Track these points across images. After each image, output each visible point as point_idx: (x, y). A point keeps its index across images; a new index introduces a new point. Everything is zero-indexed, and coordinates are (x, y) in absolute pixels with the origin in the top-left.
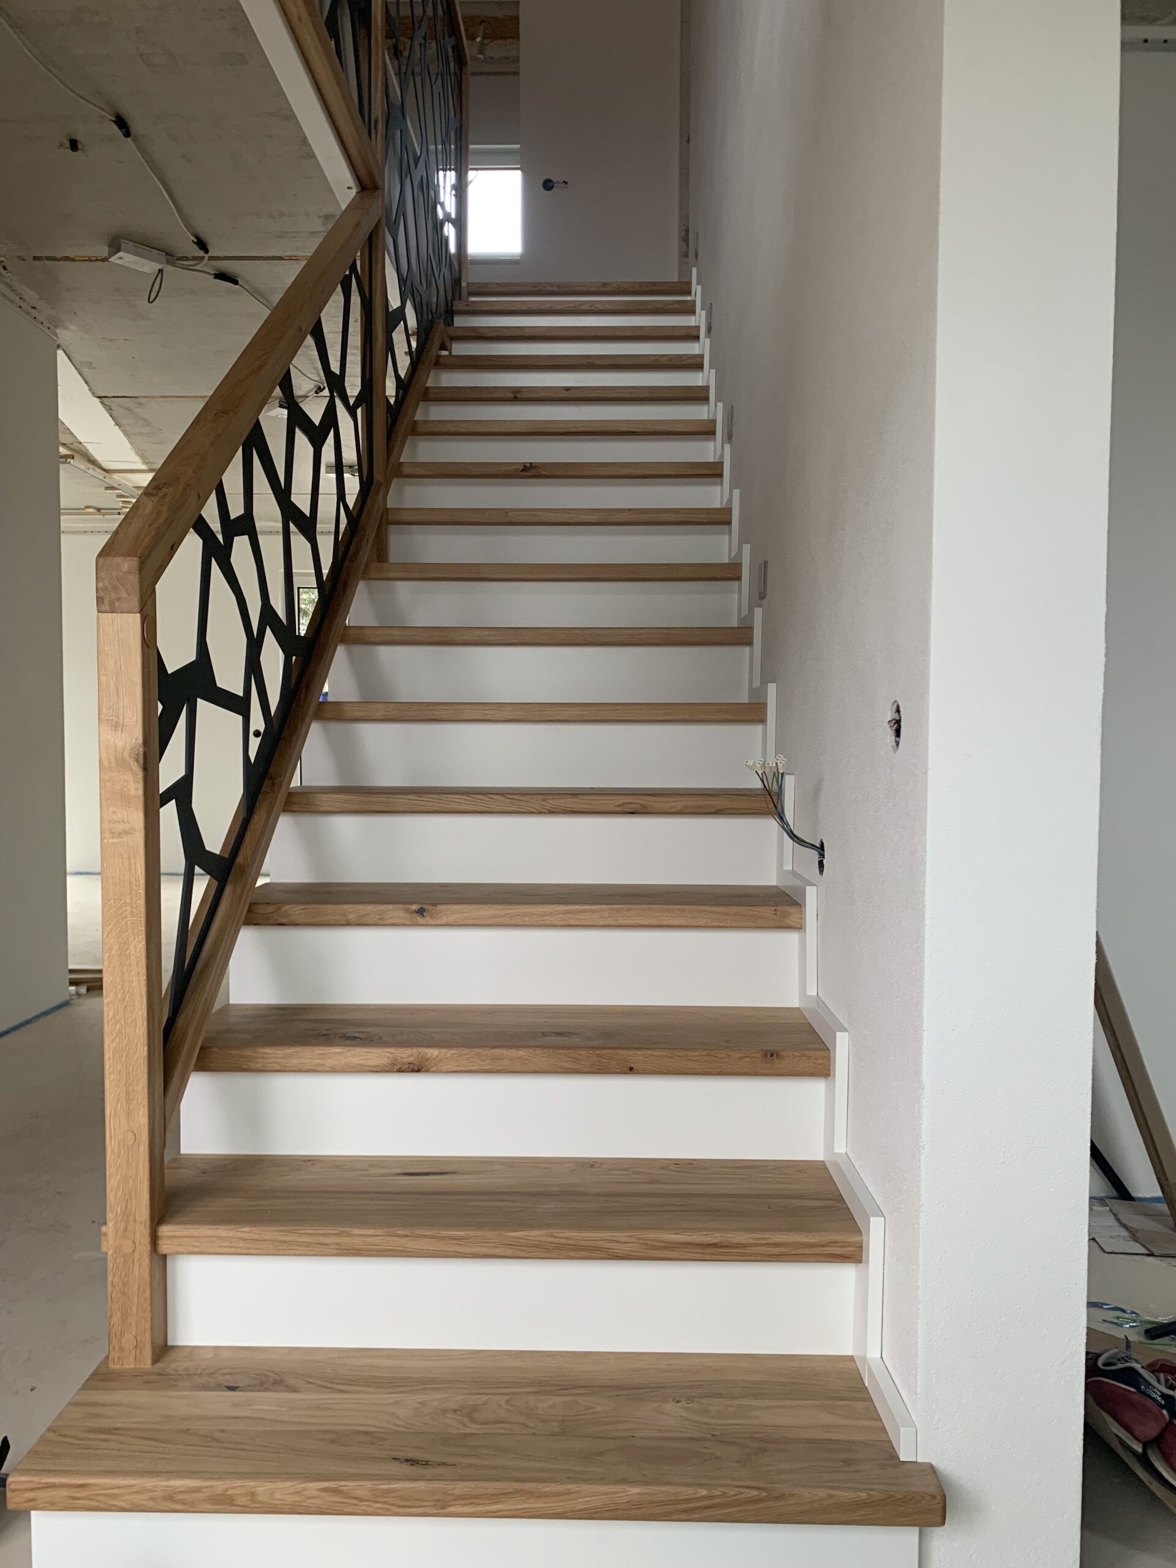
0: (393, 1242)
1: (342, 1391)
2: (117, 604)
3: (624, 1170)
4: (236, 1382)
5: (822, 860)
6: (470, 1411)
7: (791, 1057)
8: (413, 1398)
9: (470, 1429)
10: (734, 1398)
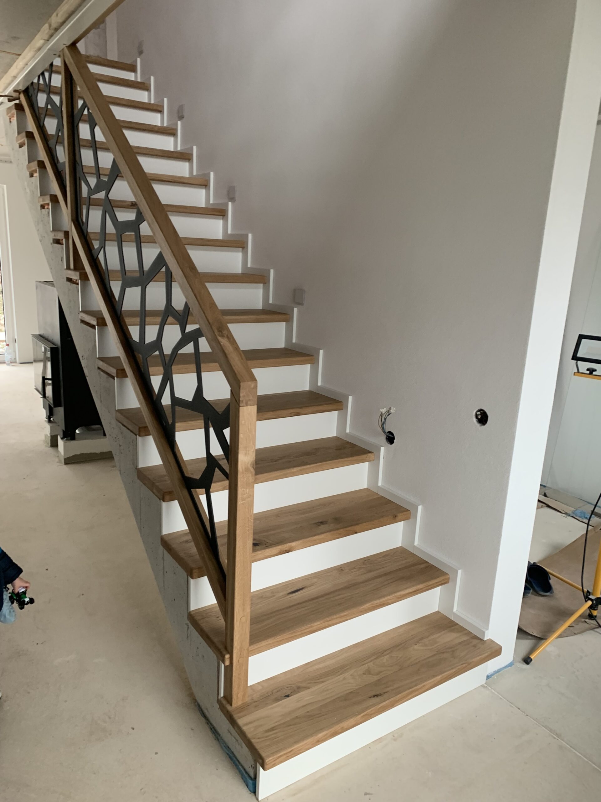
1: (323, 682)
2: (249, 402)
3: (354, 568)
4: (286, 693)
5: (390, 439)
6: (368, 672)
7: (400, 516)
8: (347, 675)
9: (376, 678)
10: (427, 637)
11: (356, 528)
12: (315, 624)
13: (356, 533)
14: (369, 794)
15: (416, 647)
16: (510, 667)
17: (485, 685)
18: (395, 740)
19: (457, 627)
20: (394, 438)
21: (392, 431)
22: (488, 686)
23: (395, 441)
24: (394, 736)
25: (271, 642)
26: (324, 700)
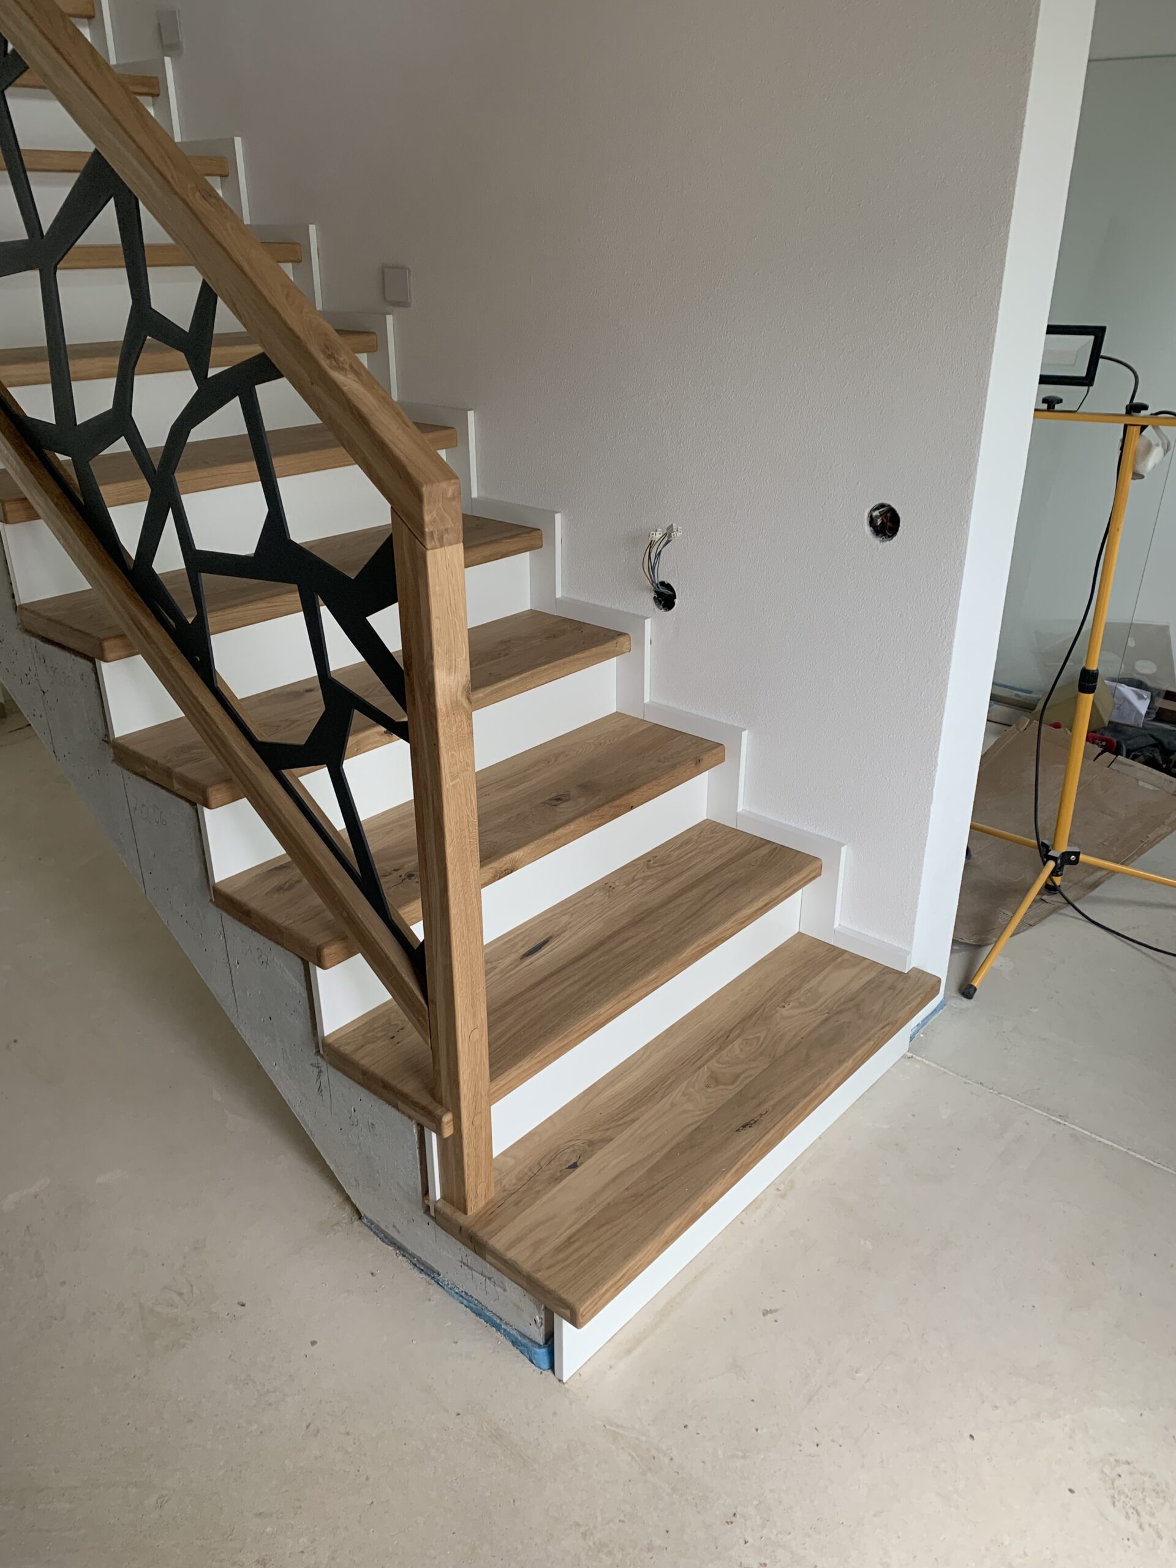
1: (633, 1121)
3: (634, 880)
4: (568, 1161)
5: (666, 598)
6: (715, 1079)
7: (707, 758)
8: (676, 1095)
9: (734, 1089)
10: (800, 988)
11: (631, 798)
12: (602, 1010)
13: (632, 808)
14: (771, 1311)
15: (785, 1012)
16: (941, 1011)
17: (910, 1055)
18: (783, 1196)
19: (846, 956)
20: (674, 597)
21: (667, 581)
22: (914, 1056)
23: (677, 601)
24: (778, 1190)
25: (527, 1067)
26: (650, 1156)
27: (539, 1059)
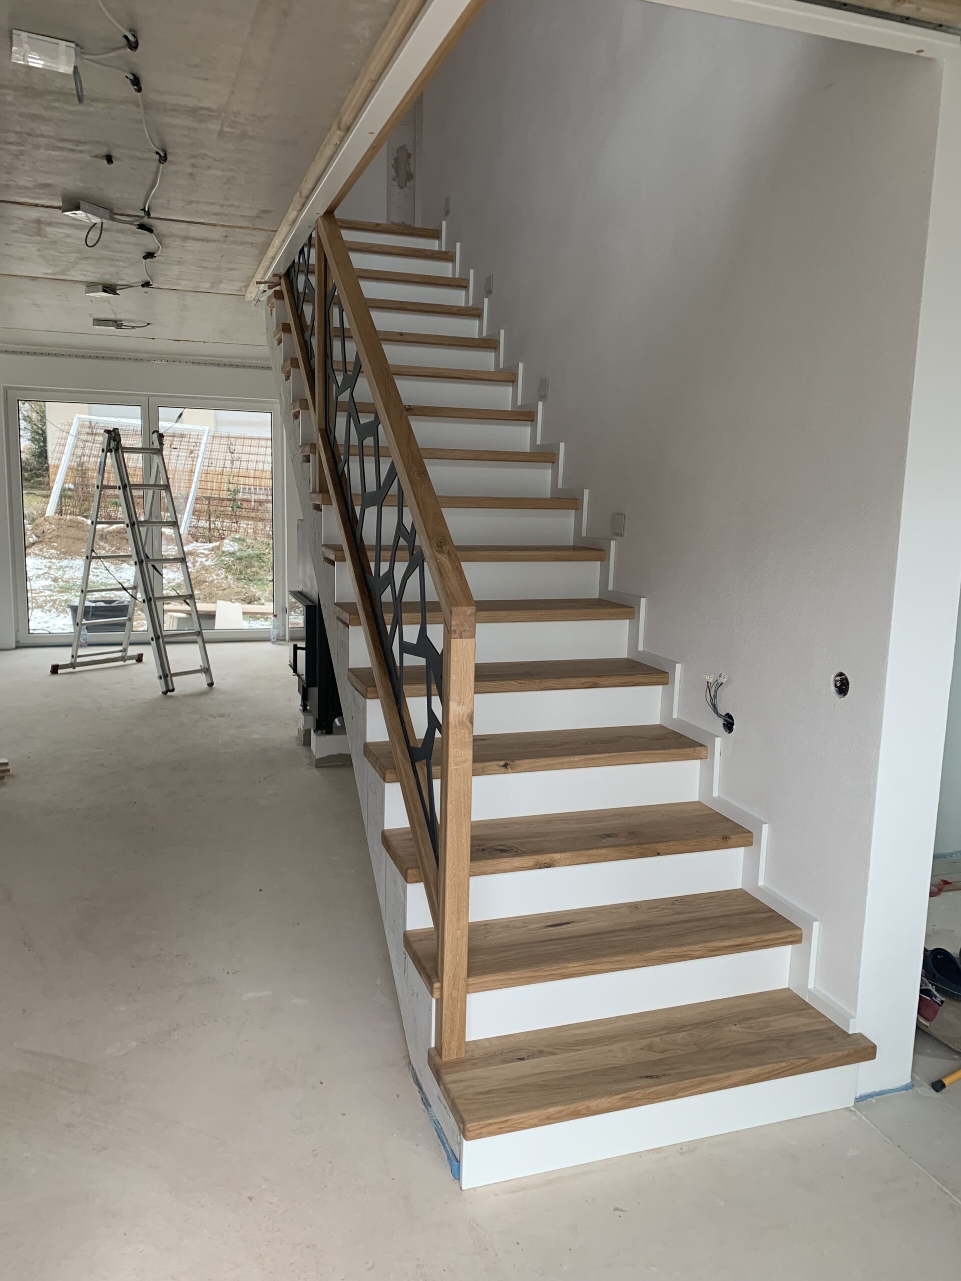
0: (588, 968)
1: (577, 1050)
2: (463, 633)
3: (656, 907)
4: (520, 1056)
5: (729, 725)
6: (650, 1048)
7: (734, 839)
8: (616, 1047)
9: (658, 1056)
10: (757, 1018)
11: (661, 847)
13: (659, 854)
14: (621, 1210)
15: (734, 1028)
16: (904, 1091)
17: (853, 1109)
19: (811, 1011)
20: (733, 724)
21: (731, 713)
22: (856, 1111)
23: (734, 727)
24: (681, 1149)
27: (513, 977)
